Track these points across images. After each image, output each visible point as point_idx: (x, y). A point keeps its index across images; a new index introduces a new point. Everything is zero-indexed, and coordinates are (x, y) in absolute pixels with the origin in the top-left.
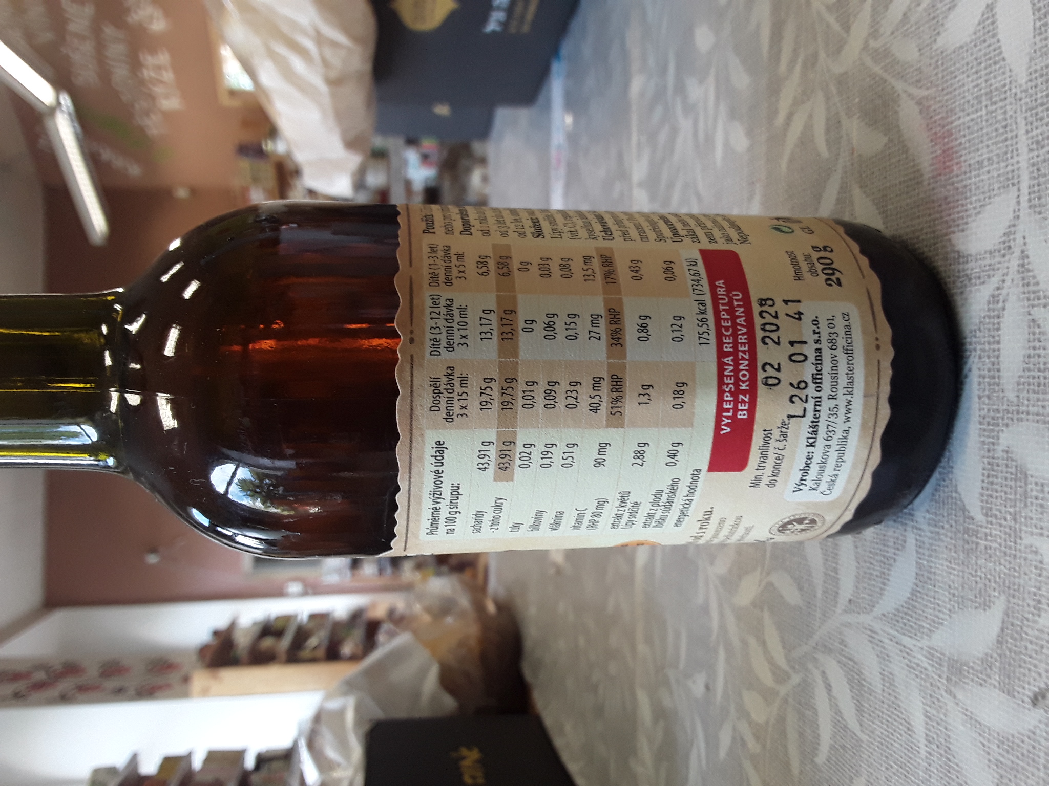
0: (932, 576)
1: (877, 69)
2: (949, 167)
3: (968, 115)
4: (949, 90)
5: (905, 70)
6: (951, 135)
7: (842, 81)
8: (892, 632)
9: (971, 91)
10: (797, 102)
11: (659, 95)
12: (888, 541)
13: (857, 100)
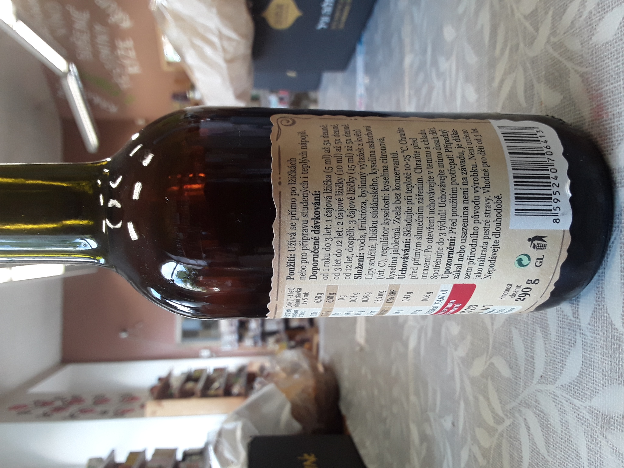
0: (592, 363)
1: (556, 55)
2: (601, 115)
3: (612, 84)
4: (600, 68)
5: (573, 55)
6: (602, 96)
7: (534, 61)
8: (568, 396)
9: (613, 69)
10: (506, 73)
11: (422, 67)
12: (565, 341)
13: (544, 73)
